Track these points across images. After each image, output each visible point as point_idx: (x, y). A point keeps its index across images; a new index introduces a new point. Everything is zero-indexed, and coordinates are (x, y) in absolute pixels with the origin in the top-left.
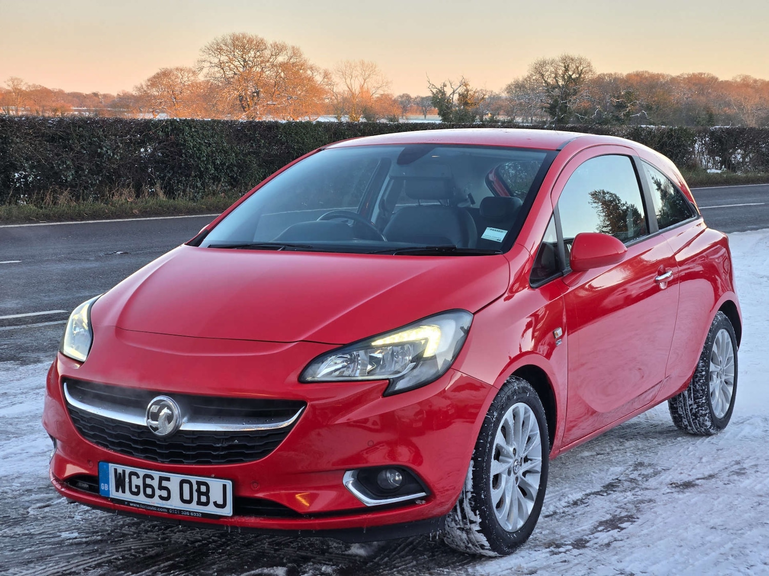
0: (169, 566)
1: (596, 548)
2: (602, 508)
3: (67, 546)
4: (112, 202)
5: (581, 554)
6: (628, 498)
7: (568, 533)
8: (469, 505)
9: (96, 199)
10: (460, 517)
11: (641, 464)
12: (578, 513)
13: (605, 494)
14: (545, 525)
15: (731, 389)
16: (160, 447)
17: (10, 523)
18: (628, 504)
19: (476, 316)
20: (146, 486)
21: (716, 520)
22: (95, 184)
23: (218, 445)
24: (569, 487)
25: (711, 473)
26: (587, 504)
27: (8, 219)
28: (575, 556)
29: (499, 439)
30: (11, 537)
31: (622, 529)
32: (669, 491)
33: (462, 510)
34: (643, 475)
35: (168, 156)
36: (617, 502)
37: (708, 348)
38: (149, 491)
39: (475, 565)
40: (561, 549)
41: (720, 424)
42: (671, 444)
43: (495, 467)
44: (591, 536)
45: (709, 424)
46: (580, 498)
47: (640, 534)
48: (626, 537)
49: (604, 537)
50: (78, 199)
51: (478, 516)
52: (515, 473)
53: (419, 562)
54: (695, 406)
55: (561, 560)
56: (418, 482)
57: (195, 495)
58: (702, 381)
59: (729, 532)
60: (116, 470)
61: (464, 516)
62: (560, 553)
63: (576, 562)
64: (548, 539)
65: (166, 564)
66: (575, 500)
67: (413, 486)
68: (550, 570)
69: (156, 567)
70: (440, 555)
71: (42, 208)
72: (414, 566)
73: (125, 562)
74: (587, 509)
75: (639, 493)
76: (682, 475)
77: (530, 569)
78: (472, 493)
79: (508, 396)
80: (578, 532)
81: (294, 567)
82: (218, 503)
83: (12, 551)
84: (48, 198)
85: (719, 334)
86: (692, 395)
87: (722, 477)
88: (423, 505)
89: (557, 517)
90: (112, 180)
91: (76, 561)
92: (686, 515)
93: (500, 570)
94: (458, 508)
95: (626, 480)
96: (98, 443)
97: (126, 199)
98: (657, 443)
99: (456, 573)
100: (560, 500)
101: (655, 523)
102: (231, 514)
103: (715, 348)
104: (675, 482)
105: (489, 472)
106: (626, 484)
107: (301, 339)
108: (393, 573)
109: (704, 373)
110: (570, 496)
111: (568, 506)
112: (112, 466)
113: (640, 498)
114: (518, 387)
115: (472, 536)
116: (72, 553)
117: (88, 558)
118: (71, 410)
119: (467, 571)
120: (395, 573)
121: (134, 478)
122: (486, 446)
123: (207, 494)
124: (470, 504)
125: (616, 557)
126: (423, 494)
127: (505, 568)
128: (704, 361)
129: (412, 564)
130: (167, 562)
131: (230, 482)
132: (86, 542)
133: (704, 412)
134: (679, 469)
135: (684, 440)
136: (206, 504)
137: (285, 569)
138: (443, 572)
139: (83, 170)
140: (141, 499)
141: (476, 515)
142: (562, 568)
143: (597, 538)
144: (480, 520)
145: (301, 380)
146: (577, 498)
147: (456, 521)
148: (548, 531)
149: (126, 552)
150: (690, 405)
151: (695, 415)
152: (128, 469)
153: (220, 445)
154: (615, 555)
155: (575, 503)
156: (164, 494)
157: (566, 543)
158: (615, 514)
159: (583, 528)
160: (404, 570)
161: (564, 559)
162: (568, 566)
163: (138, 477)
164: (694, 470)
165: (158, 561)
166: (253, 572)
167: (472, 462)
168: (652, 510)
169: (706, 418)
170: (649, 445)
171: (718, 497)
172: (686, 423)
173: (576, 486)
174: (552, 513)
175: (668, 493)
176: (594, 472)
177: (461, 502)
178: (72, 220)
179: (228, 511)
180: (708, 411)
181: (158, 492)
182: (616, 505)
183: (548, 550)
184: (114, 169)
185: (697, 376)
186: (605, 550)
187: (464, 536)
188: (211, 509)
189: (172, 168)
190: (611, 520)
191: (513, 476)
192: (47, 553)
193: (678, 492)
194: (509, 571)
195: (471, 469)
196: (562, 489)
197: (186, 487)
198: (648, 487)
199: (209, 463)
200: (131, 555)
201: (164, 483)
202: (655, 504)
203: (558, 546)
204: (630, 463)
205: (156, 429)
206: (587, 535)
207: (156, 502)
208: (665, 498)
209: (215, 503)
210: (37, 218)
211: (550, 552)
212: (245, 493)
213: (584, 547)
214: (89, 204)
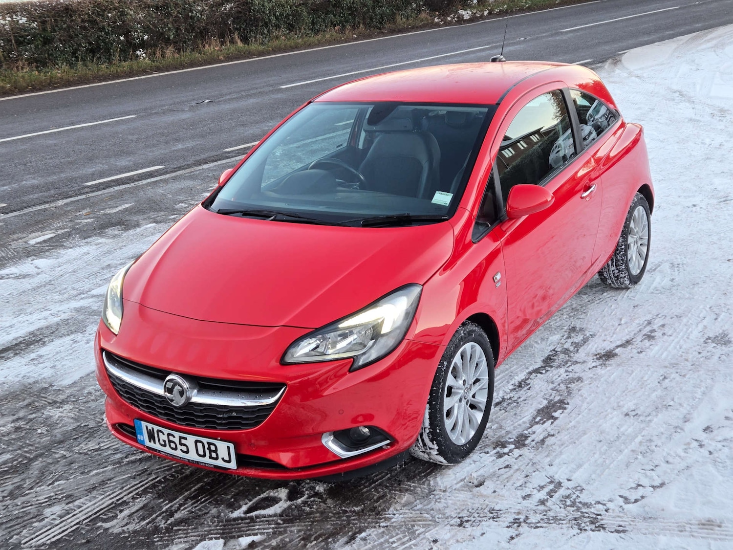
0: (198, 489)
1: (533, 447)
2: (541, 391)
3: (124, 465)
4: (204, 51)
5: (520, 456)
6: (562, 376)
7: (512, 427)
8: (427, 438)
9: (193, 50)
10: (422, 445)
11: (573, 329)
12: (522, 399)
13: (544, 372)
14: (495, 416)
15: (645, 249)
16: (178, 413)
17: (87, 436)
18: (561, 385)
19: (425, 286)
20: (170, 442)
21: (629, 405)
22: (191, 39)
23: (220, 416)
24: (517, 364)
25: (628, 337)
26: (529, 386)
27: (130, 73)
28: (516, 459)
29: (450, 380)
30: (86, 454)
31: (556, 419)
32: (594, 364)
33: (423, 440)
34: (575, 343)
35: (241, 12)
36: (553, 383)
37: (626, 226)
38: (173, 445)
39: (436, 474)
40: (506, 450)
41: (635, 280)
42: (598, 302)
43: (447, 403)
44: (530, 430)
45: (627, 282)
46: (524, 377)
47: (568, 427)
48: (557, 432)
49: (540, 431)
50: (179, 50)
51: (436, 445)
52: (465, 399)
53: (393, 474)
54: (617, 271)
55: (505, 466)
56: (381, 434)
57: (207, 452)
58: (622, 253)
59: (639, 420)
60: (147, 427)
61: (424, 445)
62: (505, 454)
63: (516, 467)
64: (496, 437)
65: (196, 487)
66: (520, 380)
67: (379, 437)
68: (495, 479)
69: (188, 492)
70: (409, 464)
71: (154, 61)
72: (389, 479)
73: (166, 486)
74: (529, 393)
75: (570, 369)
76: (605, 342)
77: (479, 479)
78: (429, 429)
79: (456, 345)
80: (520, 425)
81: (294, 486)
82: (225, 459)
83: (82, 473)
84: (158, 53)
85: (636, 213)
86: (614, 263)
87: (636, 343)
88: (388, 449)
89: (505, 404)
90: (203, 34)
91: (129, 486)
92: (606, 397)
93: (455, 482)
94: (419, 438)
95: (561, 352)
96: (132, 404)
97: (214, 48)
98: (587, 300)
99: (420, 488)
100: (508, 382)
101: (581, 411)
102: (236, 468)
103: (632, 225)
104: (599, 352)
105: (443, 411)
106: (562, 356)
107: (282, 324)
108: (370, 490)
109: (623, 247)
110: (516, 377)
111: (515, 389)
112: (144, 424)
113: (571, 375)
114: (464, 334)
115: (431, 457)
116: (127, 476)
117: (138, 482)
118: (110, 376)
119: (429, 485)
120: (373, 490)
121: (160, 434)
122: (439, 392)
123: (216, 451)
124: (429, 436)
125: (548, 459)
126: (388, 442)
127: (459, 480)
128: (624, 238)
129: (387, 477)
130: (198, 483)
131: (232, 444)
132: (140, 459)
133: (623, 275)
134: (603, 335)
135: (609, 296)
136: (217, 459)
137: (287, 491)
138: (411, 487)
139: (181, 30)
140: (167, 450)
141: (433, 444)
142: (505, 476)
143: (534, 433)
144: (438, 448)
145: (283, 363)
146: (522, 378)
147: (418, 447)
148: (496, 425)
149: (167, 473)
150: (613, 271)
151: (617, 277)
152: (156, 428)
153: (221, 416)
154: (547, 456)
155: (520, 385)
156: (185, 449)
157: (510, 440)
158: (551, 398)
159: (524, 420)
160: (380, 485)
161: (507, 463)
162: (509, 474)
163: (164, 434)
164: (615, 336)
165: (190, 484)
166: (262, 496)
167: (428, 406)
168: (580, 392)
169: (626, 279)
170: (581, 303)
171: (633, 371)
172: (610, 282)
173: (522, 362)
174: (501, 399)
175: (593, 367)
176: (536, 342)
177: (421, 435)
178: (176, 69)
179: (233, 465)
180: (627, 274)
181: (179, 447)
182: (552, 386)
183: (495, 451)
184: (203, 27)
185: (617, 250)
186: (540, 448)
187: (426, 456)
188: (220, 463)
189: (245, 21)
190: (547, 407)
191: (464, 402)
192: (110, 475)
193: (601, 365)
194: (462, 483)
195: (427, 411)
196: (511, 367)
197: (200, 445)
198: (578, 360)
199: (215, 428)
200: (172, 476)
201: (183, 441)
202: (582, 384)
203: (503, 445)
204: (566, 328)
205: (172, 401)
206: (527, 429)
207: (178, 453)
208: (590, 374)
209: (223, 459)
210: (151, 70)
211: (496, 453)
212: (245, 451)
213: (524, 445)
214: (187, 55)
